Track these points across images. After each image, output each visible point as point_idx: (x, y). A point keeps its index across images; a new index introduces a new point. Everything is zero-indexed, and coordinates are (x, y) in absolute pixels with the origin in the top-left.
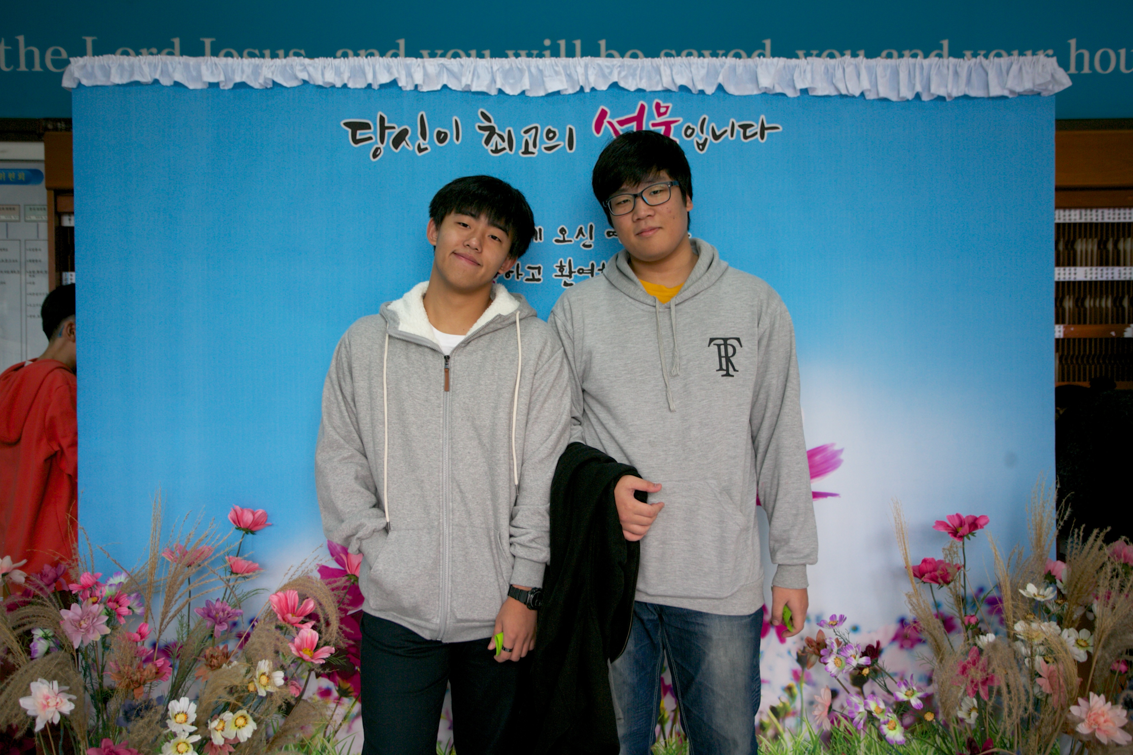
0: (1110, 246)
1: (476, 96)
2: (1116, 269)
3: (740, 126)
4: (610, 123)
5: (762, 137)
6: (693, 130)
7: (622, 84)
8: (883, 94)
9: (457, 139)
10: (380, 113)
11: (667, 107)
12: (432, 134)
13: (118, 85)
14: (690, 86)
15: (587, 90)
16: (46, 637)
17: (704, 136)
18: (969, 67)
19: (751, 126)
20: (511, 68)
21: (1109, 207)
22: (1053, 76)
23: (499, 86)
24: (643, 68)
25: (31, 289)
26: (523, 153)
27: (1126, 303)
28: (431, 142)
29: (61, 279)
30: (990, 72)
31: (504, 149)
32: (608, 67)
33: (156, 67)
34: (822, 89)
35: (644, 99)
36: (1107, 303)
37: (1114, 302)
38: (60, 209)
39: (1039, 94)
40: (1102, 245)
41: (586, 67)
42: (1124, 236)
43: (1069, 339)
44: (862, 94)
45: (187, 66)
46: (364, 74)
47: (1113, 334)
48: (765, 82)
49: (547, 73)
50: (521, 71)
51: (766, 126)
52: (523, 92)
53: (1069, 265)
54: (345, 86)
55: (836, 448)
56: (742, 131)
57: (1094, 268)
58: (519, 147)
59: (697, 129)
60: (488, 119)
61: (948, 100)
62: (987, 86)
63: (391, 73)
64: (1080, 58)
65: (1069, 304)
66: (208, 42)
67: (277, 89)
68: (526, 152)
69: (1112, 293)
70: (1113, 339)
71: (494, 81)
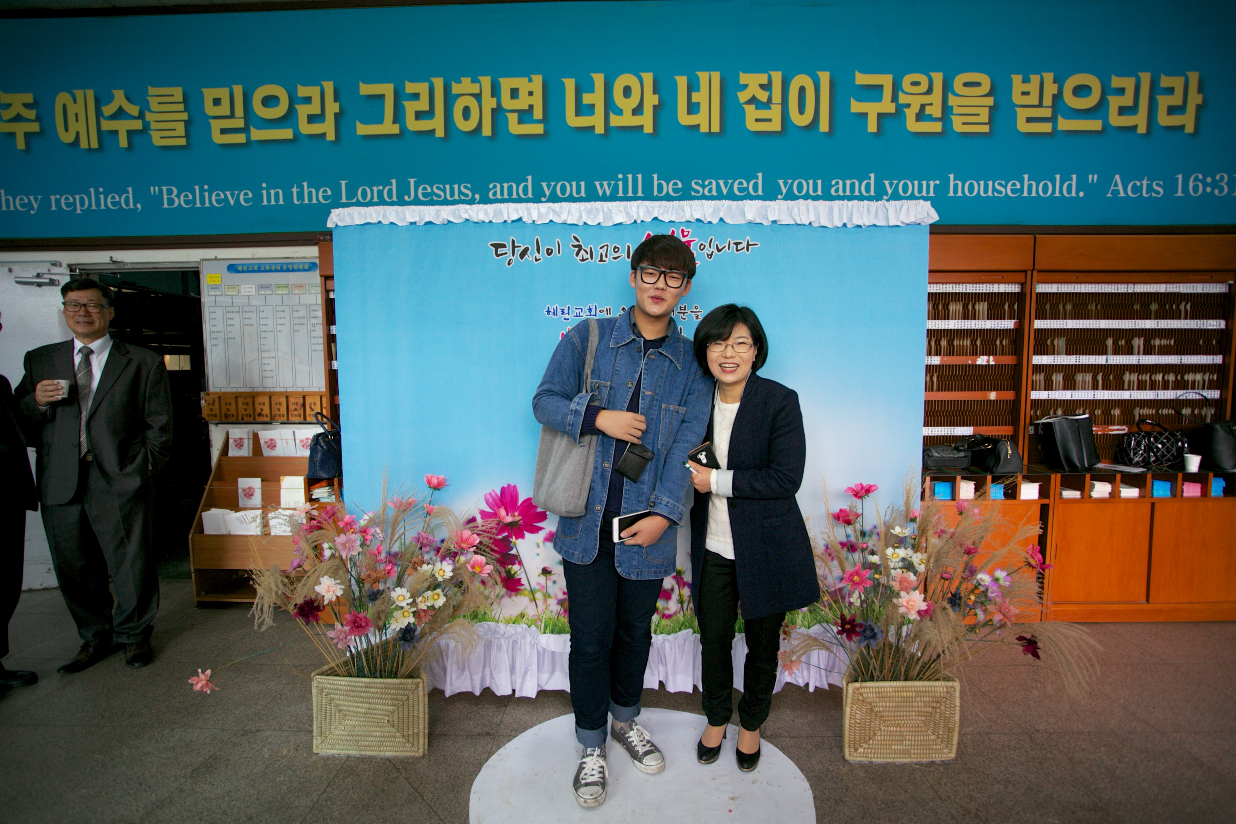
0: (970, 307)
1: (570, 226)
2: (973, 321)
3: (734, 243)
5: (748, 250)
6: (705, 246)
7: (660, 218)
8: (822, 224)
9: (559, 253)
10: (512, 238)
11: (689, 232)
13: (359, 225)
14: (703, 219)
15: (639, 222)
16: (330, 548)
17: (711, 250)
18: (877, 207)
19: (741, 243)
20: (592, 208)
21: (970, 283)
22: (928, 213)
23: (584, 220)
24: (673, 207)
25: (313, 334)
26: (599, 261)
27: (978, 343)
28: (543, 255)
29: (329, 330)
30: (889, 210)
31: (587, 259)
32: (651, 207)
33: (379, 213)
34: (785, 220)
35: (673, 227)
36: (967, 342)
37: (971, 342)
38: (328, 288)
39: (919, 224)
40: (965, 307)
41: (638, 207)
42: (978, 301)
43: (943, 365)
44: (810, 223)
45: (397, 213)
46: (502, 214)
47: (970, 362)
48: (750, 216)
49: (614, 211)
50: (598, 210)
51: (750, 243)
52: (599, 224)
53: (945, 318)
54: (491, 222)
56: (735, 246)
57: (960, 321)
58: (596, 258)
59: (707, 246)
60: (578, 241)
61: (863, 227)
62: (887, 218)
63: (518, 214)
64: (956, 186)
65: (944, 343)
66: (412, 181)
67: (450, 224)
68: (601, 260)
69: (970, 337)
70: (969, 365)
71: (581, 217)
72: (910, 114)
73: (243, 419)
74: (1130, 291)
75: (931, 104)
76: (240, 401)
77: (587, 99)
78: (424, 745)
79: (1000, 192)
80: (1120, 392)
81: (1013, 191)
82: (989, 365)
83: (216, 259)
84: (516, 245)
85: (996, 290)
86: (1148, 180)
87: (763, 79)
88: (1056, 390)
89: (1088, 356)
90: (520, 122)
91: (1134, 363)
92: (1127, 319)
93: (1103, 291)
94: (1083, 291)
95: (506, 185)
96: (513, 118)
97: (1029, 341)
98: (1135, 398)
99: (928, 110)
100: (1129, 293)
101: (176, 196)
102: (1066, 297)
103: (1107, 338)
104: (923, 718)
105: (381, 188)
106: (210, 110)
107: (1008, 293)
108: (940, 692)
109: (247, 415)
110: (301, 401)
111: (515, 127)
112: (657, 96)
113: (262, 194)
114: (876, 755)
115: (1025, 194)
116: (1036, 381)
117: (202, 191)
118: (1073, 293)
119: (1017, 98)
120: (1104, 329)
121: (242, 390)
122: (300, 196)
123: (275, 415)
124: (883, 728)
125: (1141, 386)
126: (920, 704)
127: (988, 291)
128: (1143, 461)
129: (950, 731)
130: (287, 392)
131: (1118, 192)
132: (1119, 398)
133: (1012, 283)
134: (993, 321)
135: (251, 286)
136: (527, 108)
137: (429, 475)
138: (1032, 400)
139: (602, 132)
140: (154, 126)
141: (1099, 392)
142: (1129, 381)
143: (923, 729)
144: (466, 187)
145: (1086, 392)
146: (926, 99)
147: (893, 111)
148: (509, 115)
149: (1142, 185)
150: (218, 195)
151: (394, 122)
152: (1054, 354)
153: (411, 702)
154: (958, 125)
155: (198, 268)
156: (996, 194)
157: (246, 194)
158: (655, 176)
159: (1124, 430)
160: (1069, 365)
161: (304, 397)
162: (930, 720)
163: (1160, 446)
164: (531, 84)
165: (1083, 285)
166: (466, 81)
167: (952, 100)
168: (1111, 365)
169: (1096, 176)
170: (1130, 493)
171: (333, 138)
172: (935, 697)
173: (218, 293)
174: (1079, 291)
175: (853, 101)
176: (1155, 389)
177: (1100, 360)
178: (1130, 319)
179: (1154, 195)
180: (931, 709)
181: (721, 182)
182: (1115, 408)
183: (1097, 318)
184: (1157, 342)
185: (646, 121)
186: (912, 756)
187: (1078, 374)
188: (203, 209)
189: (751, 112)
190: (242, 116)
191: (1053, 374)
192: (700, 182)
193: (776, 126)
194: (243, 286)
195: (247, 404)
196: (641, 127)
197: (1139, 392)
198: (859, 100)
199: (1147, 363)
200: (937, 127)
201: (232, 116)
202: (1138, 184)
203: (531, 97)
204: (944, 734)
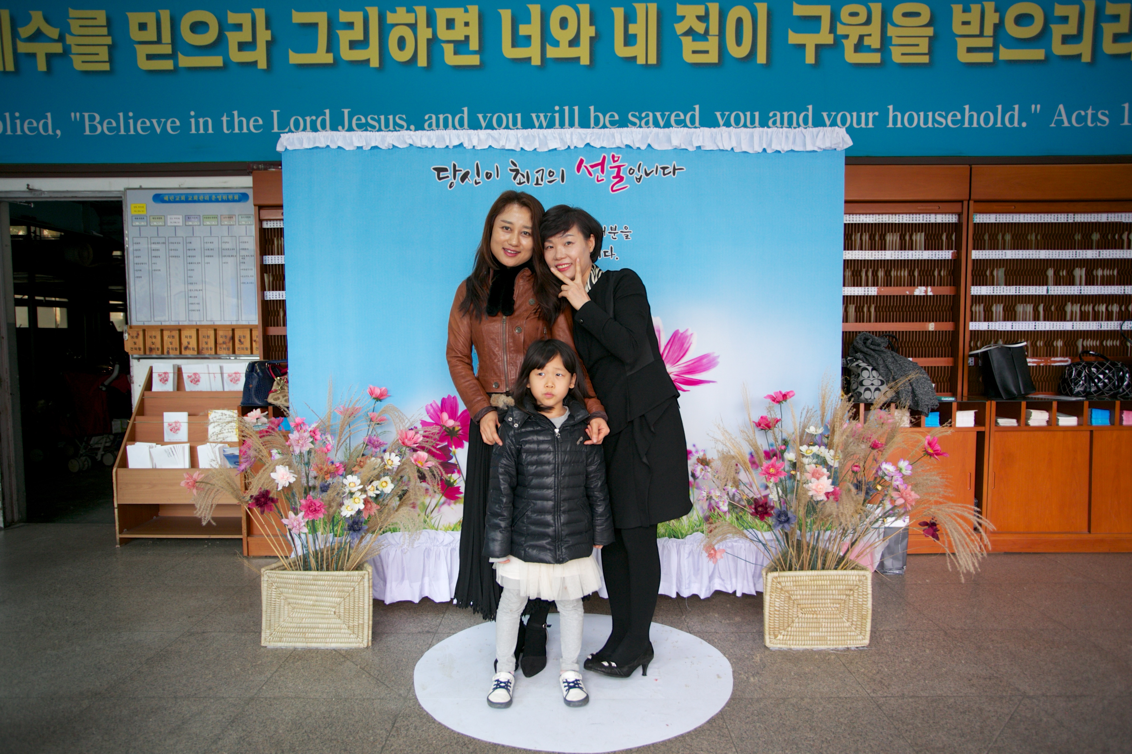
0: (907, 238)
1: (507, 152)
2: (910, 252)
3: (661, 168)
4: (585, 167)
5: (674, 174)
6: (634, 170)
7: (592, 144)
8: (744, 150)
9: (498, 176)
10: (453, 162)
11: (619, 157)
12: (483, 174)
13: (307, 149)
14: (632, 145)
15: (572, 148)
16: (279, 453)
17: (640, 174)
18: (795, 133)
19: (667, 168)
20: (528, 135)
21: (906, 214)
22: (843, 139)
23: (521, 146)
24: (604, 134)
25: (243, 266)
26: (535, 185)
27: (916, 273)
28: (483, 179)
29: (262, 260)
30: (806, 136)
31: (524, 182)
33: (328, 138)
34: (709, 146)
35: (604, 152)
36: (905, 273)
37: (909, 273)
38: (262, 217)
39: (835, 149)
40: (902, 238)
41: (572, 134)
42: (915, 232)
43: (880, 296)
44: (732, 149)
45: (345, 137)
46: (444, 140)
47: (908, 293)
48: (676, 142)
49: (549, 138)
50: (534, 137)
51: (676, 167)
52: (535, 149)
53: (881, 250)
54: (433, 147)
55: (715, 355)
56: (662, 171)
57: (897, 252)
58: (533, 181)
59: (636, 170)
60: (515, 165)
61: (782, 152)
62: (805, 145)
63: (459, 139)
64: (895, 118)
65: (881, 274)
66: (346, 111)
67: (395, 149)
68: (537, 184)
69: (908, 267)
70: (907, 296)
71: (518, 143)
72: (849, 45)
73: (168, 353)
74: (1071, 221)
75: (870, 35)
76: (166, 333)
77: (523, 30)
78: (368, 636)
79: (940, 123)
80: (1062, 323)
81: (954, 122)
82: (927, 296)
83: (141, 188)
84: (457, 169)
85: (933, 221)
86: (1093, 110)
87: (700, 10)
88: (996, 321)
89: (1028, 287)
90: (456, 53)
91: (1076, 293)
92: (1068, 249)
93: (1042, 221)
94: (1022, 221)
95: (441, 117)
96: (449, 49)
97: (966, 272)
98: (1078, 329)
99: (867, 41)
100: (1069, 223)
101: (98, 123)
102: (1005, 227)
103: (1047, 269)
104: (838, 606)
105: (314, 118)
106: (135, 34)
107: (946, 223)
108: (853, 581)
109: (172, 349)
110: (230, 333)
111: (451, 58)
112: (593, 28)
113: (191, 122)
114: (794, 642)
115: (966, 125)
116: (976, 312)
117: (126, 118)
118: (1012, 223)
119: (957, 28)
120: (1044, 260)
121: (167, 323)
122: (231, 125)
123: (203, 348)
124: (800, 615)
125: (1084, 317)
126: (834, 592)
127: (925, 222)
128: (1084, 392)
129: (863, 618)
130: (214, 325)
131: (1062, 121)
132: (1061, 329)
133: (949, 213)
134: (930, 252)
135: (178, 216)
136: (463, 38)
137: (372, 387)
138: (971, 331)
139: (538, 63)
140: (75, 49)
141: (1040, 323)
142: (1072, 312)
143: (838, 616)
144: (400, 118)
145: (1027, 323)
146: (864, 30)
147: (831, 42)
148: (445, 46)
149: (1086, 114)
150: (144, 123)
151: (328, 51)
152: (993, 285)
153: (357, 593)
154: (897, 56)
155: (121, 197)
156: (936, 126)
157: (173, 122)
158: (592, 108)
159: (1067, 361)
160: (1009, 296)
161: (233, 330)
162: (844, 607)
163: (1101, 376)
164: (466, 14)
165: (1022, 216)
166: (401, 10)
167: (891, 31)
168: (1052, 296)
169: (1039, 106)
170: (1068, 421)
171: (265, 66)
172: (848, 585)
173: (143, 224)
174: (1017, 221)
175: (791, 33)
176: (1098, 320)
177: (1040, 290)
178: (1071, 249)
179: (1099, 124)
180: (844, 596)
181: (658, 114)
182: (1057, 340)
183: (1037, 248)
184: (1100, 273)
185: (583, 52)
186: (829, 642)
187: (1018, 305)
188: (127, 136)
189: (688, 44)
190: (169, 41)
191: (992, 305)
192: (637, 114)
193: (713, 58)
194: (169, 217)
195: (173, 337)
196: (578, 59)
197: (1081, 322)
198: (796, 31)
199: (1089, 293)
200: (875, 58)
201: (159, 41)
202: (1083, 113)
203: (467, 28)
204: (857, 621)
